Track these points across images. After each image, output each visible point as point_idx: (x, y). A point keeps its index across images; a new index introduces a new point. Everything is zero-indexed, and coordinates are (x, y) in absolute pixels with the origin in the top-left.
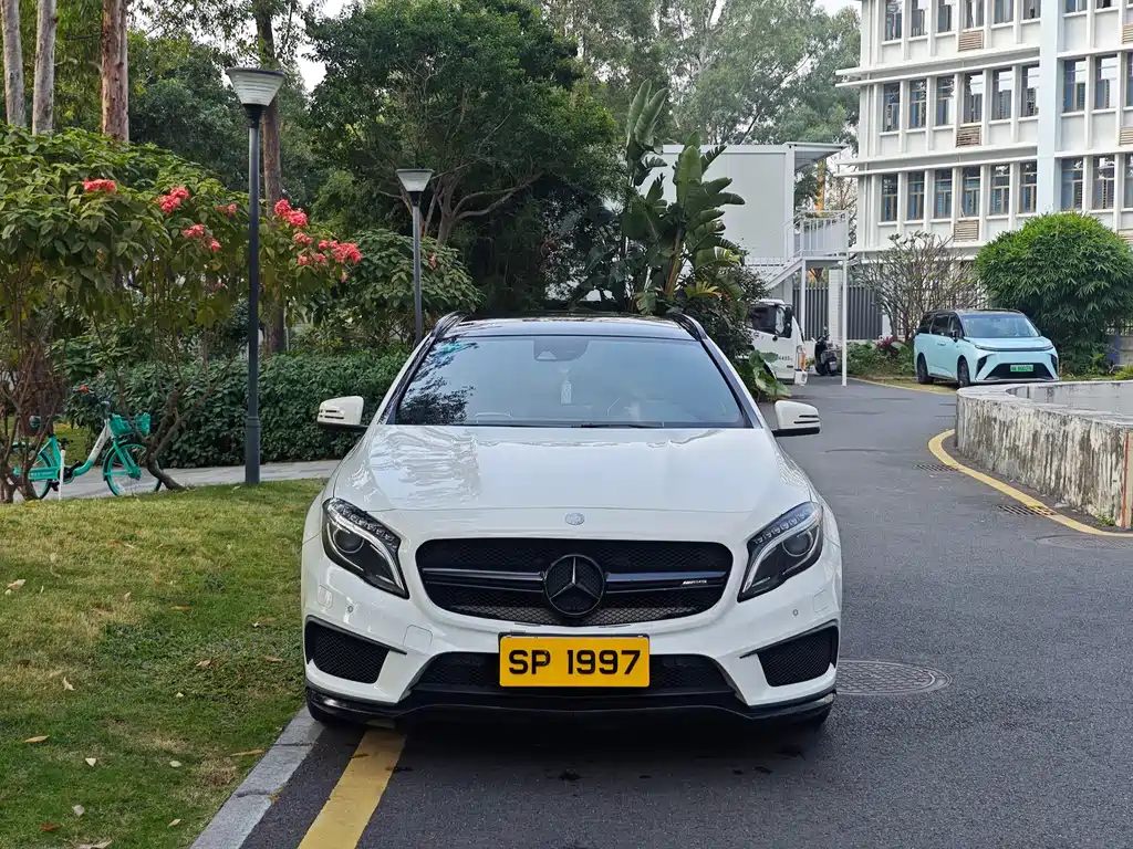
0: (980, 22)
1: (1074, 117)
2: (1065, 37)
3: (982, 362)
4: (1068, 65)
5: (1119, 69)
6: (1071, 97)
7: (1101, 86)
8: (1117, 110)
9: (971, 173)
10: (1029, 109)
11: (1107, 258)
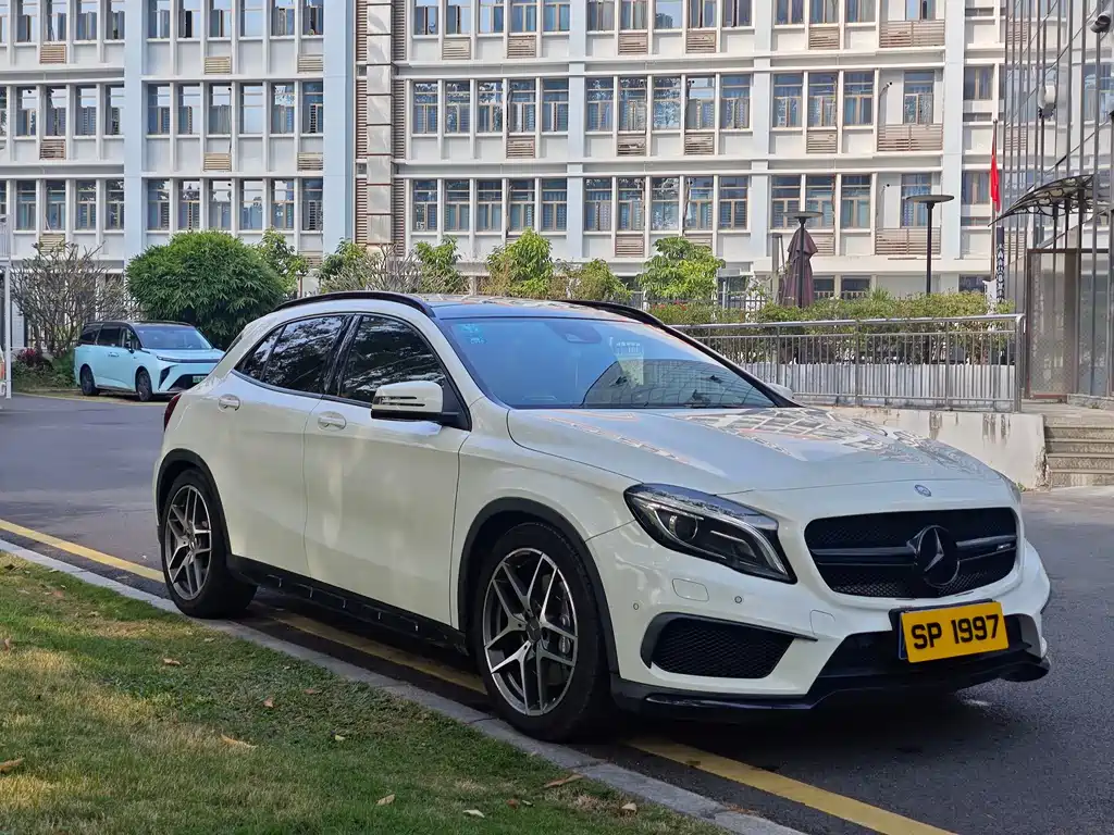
0: (62, 36)
1: (161, 139)
2: (149, 60)
3: (165, 373)
4: (151, 88)
5: (202, 97)
6: (155, 120)
7: (184, 113)
8: (201, 136)
9: (55, 186)
10: (113, 127)
11: (253, 277)
